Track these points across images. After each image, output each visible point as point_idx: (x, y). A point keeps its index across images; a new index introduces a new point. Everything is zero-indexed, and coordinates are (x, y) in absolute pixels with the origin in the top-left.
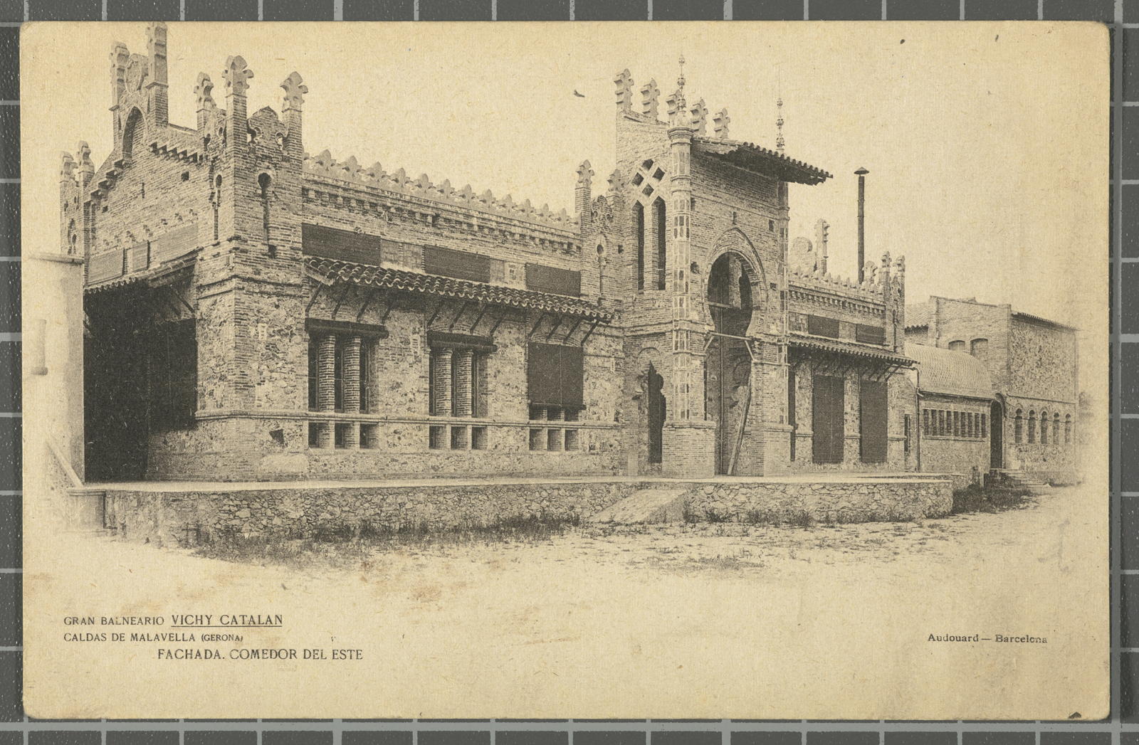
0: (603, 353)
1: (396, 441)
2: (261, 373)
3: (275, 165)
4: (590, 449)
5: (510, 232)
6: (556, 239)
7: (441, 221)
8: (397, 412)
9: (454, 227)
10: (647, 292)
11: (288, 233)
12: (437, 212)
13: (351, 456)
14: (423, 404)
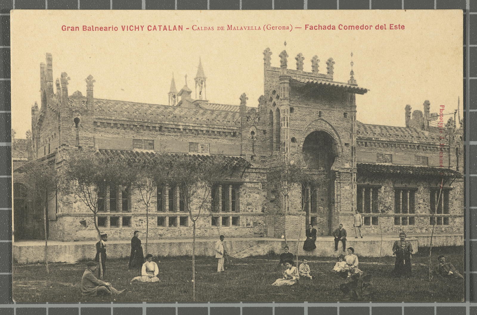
0: (255, 181)
1: (140, 224)
2: (76, 198)
3: (81, 114)
4: (247, 225)
5: (201, 130)
6: (226, 131)
7: (163, 129)
8: (141, 211)
9: (170, 131)
10: (275, 152)
11: (88, 140)
12: (160, 125)
13: (118, 231)
14: (154, 208)
